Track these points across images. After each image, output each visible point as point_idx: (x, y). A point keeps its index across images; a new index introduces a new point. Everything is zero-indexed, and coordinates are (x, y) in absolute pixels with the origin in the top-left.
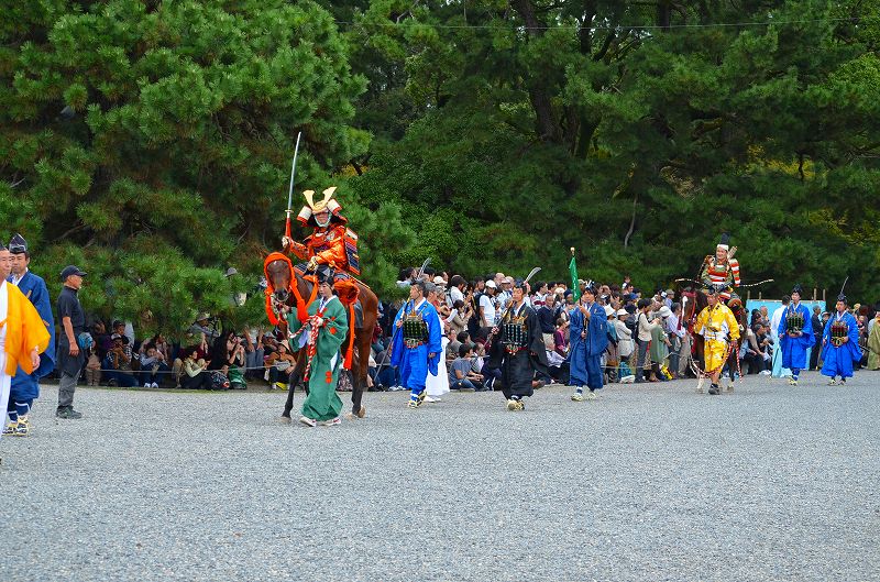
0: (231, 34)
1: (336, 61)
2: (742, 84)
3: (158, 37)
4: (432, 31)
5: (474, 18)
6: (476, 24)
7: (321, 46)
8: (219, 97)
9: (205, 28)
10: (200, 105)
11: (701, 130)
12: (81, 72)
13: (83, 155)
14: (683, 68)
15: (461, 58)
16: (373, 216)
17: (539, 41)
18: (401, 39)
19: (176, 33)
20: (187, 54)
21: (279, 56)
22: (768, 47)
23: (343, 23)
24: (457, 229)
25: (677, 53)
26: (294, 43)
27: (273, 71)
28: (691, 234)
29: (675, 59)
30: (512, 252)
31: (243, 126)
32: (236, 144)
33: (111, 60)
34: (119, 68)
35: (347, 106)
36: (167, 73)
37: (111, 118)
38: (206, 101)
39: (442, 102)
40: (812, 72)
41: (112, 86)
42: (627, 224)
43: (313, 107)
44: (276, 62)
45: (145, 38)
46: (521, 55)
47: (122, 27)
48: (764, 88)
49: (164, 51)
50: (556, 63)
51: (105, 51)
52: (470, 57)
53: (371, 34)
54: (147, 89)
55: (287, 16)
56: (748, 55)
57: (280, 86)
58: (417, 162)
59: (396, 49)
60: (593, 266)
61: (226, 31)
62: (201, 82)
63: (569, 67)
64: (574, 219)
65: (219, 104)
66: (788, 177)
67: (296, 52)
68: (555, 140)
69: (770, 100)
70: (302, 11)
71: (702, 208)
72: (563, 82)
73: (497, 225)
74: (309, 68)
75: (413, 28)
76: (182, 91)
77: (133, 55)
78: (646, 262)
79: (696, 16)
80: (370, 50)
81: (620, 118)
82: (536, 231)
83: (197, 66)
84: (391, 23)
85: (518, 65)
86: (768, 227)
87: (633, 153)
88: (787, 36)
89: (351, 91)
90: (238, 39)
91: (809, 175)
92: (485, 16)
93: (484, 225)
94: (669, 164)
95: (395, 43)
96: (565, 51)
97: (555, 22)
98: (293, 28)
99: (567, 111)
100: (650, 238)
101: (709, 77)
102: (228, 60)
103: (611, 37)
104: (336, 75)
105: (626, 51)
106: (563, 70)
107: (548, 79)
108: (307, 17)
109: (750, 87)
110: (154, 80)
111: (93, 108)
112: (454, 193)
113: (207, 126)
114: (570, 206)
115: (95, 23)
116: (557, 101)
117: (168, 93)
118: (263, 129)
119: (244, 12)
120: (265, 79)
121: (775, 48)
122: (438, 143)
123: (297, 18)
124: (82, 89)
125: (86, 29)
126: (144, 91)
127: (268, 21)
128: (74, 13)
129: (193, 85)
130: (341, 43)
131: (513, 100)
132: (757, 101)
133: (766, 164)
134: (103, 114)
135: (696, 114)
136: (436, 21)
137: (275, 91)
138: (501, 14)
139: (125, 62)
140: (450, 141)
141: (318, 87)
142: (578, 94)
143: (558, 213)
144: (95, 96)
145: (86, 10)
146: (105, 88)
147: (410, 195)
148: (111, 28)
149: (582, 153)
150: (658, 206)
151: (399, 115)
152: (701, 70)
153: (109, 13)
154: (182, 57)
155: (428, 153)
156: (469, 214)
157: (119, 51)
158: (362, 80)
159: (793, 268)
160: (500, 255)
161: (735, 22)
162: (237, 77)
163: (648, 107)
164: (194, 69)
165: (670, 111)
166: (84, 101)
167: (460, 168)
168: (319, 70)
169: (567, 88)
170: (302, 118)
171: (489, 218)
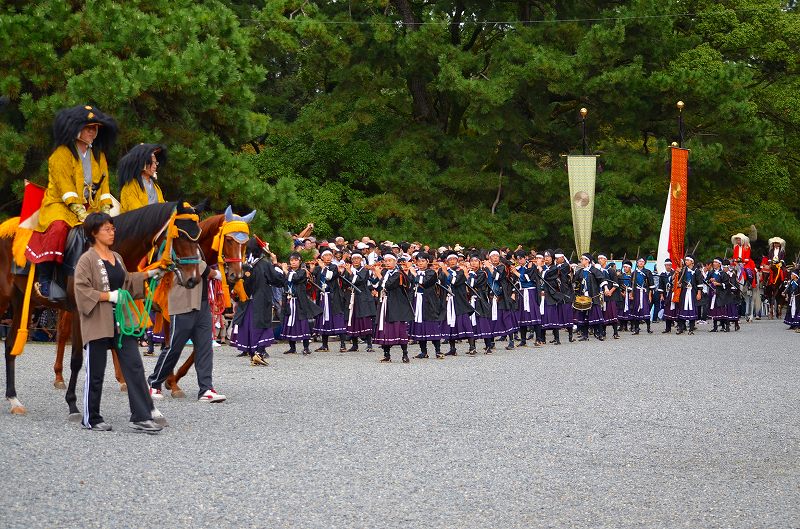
0: (147, 30)
1: (238, 53)
2: (594, 71)
3: (82, 34)
4: (321, 27)
5: (359, 14)
6: (359, 19)
7: (225, 41)
8: (137, 86)
9: (123, 25)
10: (120, 93)
11: (559, 111)
12: (15, 65)
13: (17, 139)
14: (542, 58)
15: (346, 50)
16: (272, 189)
17: (415, 35)
18: (294, 32)
19: (98, 29)
20: (108, 49)
21: (189, 49)
22: (617, 38)
23: (244, 19)
24: (345, 199)
25: (536, 44)
26: (202, 38)
27: (183, 63)
28: (550, 203)
29: (535, 50)
30: (393, 219)
31: (156, 112)
32: (152, 128)
33: (41, 55)
34: (49, 62)
35: (248, 94)
36: (91, 65)
37: (42, 105)
38: (125, 90)
39: (330, 88)
40: (654, 60)
41: (43, 78)
42: (494, 194)
43: (219, 94)
44: (186, 55)
45: (71, 35)
46: (399, 46)
47: (51, 25)
48: (614, 74)
49: (88, 47)
50: (430, 53)
51: (35, 47)
52: (355, 48)
53: (267, 29)
54: (73, 80)
55: (195, 14)
56: (599, 45)
57: (189, 76)
58: (308, 140)
59: (290, 42)
60: (464, 232)
61: (141, 28)
62: (120, 74)
63: (442, 57)
64: (448, 191)
65: (137, 92)
66: (635, 152)
67: (204, 46)
68: (429, 121)
69: (618, 85)
70: (208, 10)
71: (559, 181)
72: (437, 70)
73: (380, 196)
74: (215, 60)
75: (304, 23)
76: (103, 81)
77: (61, 50)
78: (511, 228)
79: (554, 13)
80: (267, 43)
81: (487, 102)
82: (414, 201)
83: (117, 59)
84: (285, 19)
85: (397, 55)
86: (618, 197)
87: (499, 132)
88: (633, 30)
89: (252, 81)
90: (153, 35)
91: (653, 150)
92: (368, 13)
93: (368, 196)
94: (530, 141)
95: (288, 36)
96: (438, 43)
97: (429, 17)
98: (200, 24)
99: (440, 96)
100: (515, 207)
101: (564, 64)
102: (144, 53)
103: (478, 30)
104: (239, 66)
105: (491, 42)
106: (436, 60)
107: (424, 69)
108: (213, 15)
109: (601, 74)
110: (78, 71)
111: (26, 97)
112: (341, 169)
113: (126, 112)
114: (443, 179)
115: (27, 22)
116: (430, 87)
117: (91, 83)
118: (175, 114)
119: (157, 12)
120: (177, 70)
121: (623, 39)
122: (327, 125)
123: (205, 16)
124: (16, 80)
125: (19, 28)
126: (70, 81)
127: (179, 19)
128: (9, 13)
129: (113, 76)
130: (242, 37)
131: (392, 86)
132: (607, 86)
133: (615, 141)
134: (35, 102)
135: (554, 97)
136: (324, 17)
137: (186, 80)
138: (381, 10)
139: (53, 56)
140: (337, 123)
141: (223, 76)
142: (450, 80)
143: (433, 185)
144: (27, 86)
145: (19, 11)
146: (36, 79)
147: (303, 171)
148: (41, 26)
149: (454, 132)
150: (522, 178)
151: (291, 99)
152: (558, 59)
153: (39, 13)
154: (103, 52)
155: (318, 133)
156: (354, 187)
157: (48, 47)
158: (261, 70)
159: (640, 232)
160: (382, 222)
161: (588, 17)
162: (152, 69)
163: (511, 92)
164: (114, 62)
165: (532, 96)
166: (18, 91)
167: (347, 146)
168: (223, 62)
169: (440, 75)
170: (210, 104)
171: (372, 190)
